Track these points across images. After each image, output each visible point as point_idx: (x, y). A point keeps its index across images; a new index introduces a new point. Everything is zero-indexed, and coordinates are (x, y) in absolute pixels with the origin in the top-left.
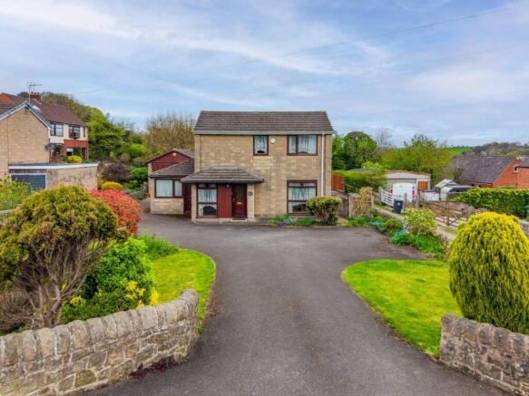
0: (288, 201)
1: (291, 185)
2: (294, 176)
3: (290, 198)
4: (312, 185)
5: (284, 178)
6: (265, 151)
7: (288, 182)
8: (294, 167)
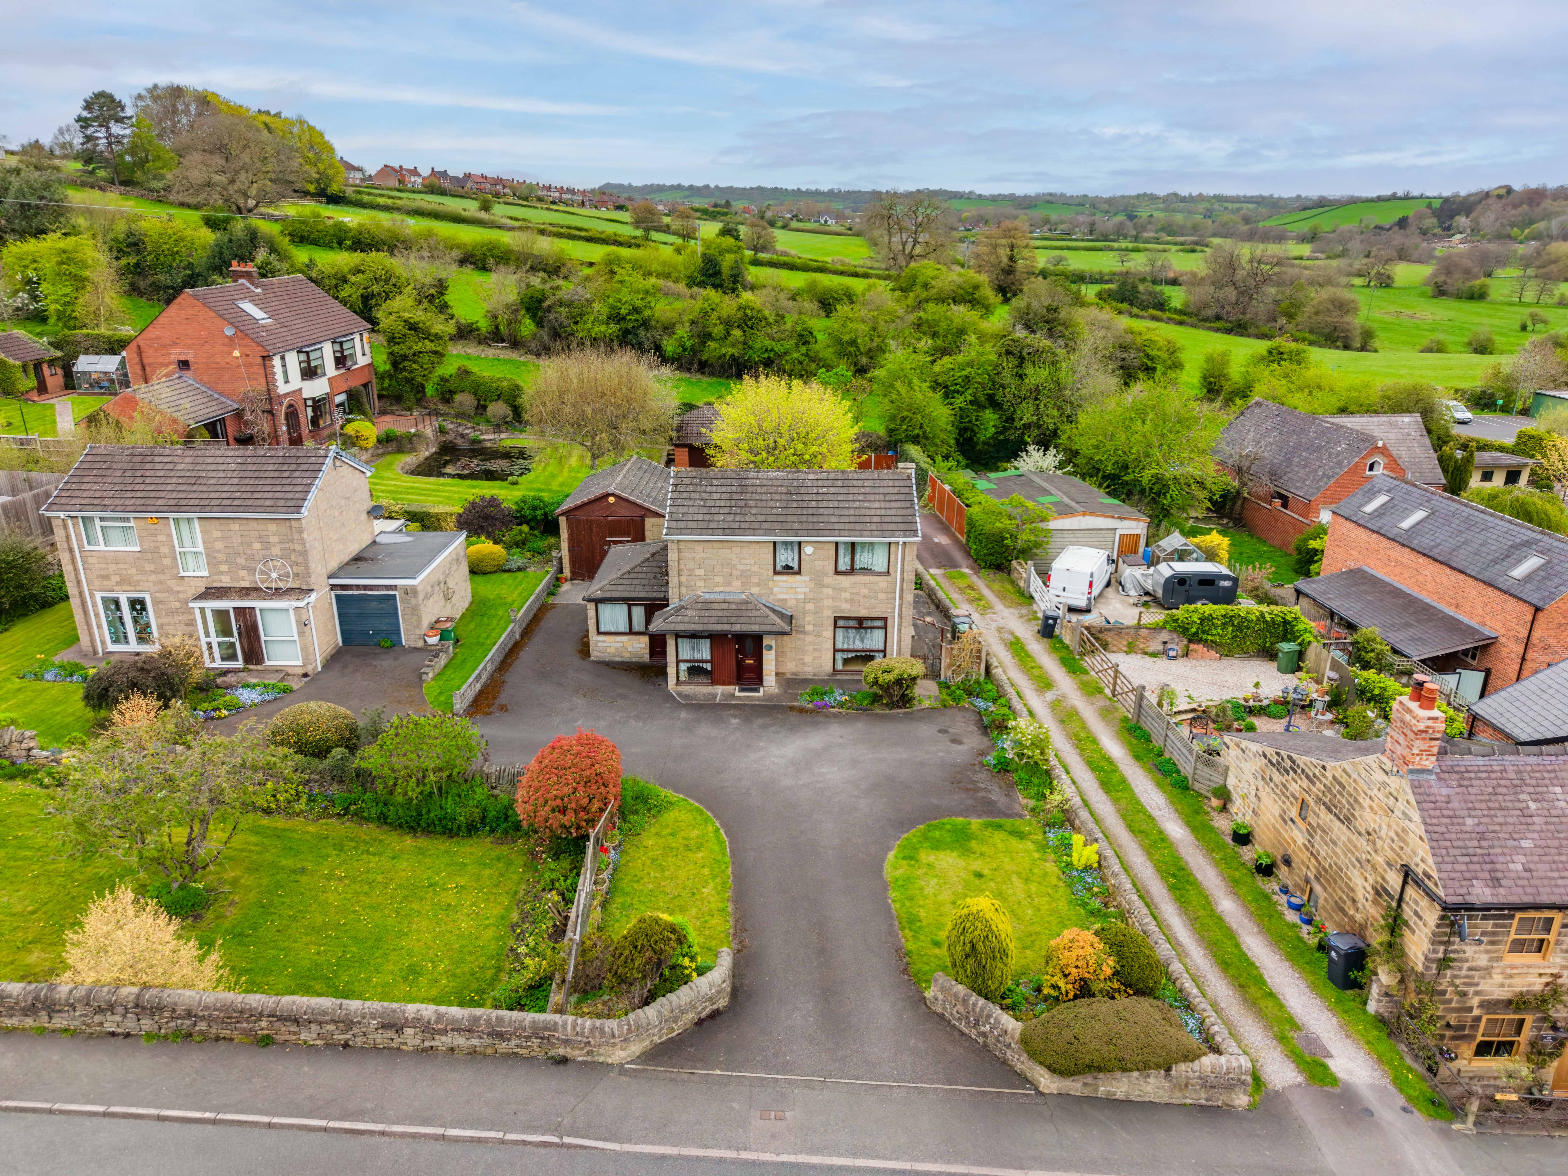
0: (835, 651)
1: (841, 623)
2: (848, 609)
3: (839, 646)
4: (879, 623)
5: (829, 614)
6: (796, 567)
7: (836, 619)
8: (846, 595)
